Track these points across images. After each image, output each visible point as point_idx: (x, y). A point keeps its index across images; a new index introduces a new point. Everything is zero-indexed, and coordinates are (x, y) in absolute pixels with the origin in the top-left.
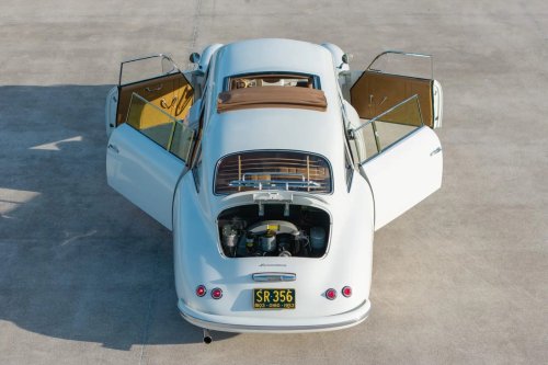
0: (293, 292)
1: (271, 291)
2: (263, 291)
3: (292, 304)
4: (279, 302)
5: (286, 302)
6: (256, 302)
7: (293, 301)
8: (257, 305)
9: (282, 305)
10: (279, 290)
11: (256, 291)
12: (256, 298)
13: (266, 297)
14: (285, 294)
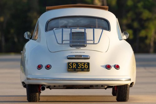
0: (88, 64)
1: (77, 63)
2: (73, 63)
3: (88, 69)
4: (81, 68)
5: (85, 68)
6: (69, 68)
7: (89, 68)
8: (69, 70)
9: (83, 70)
10: (81, 63)
11: (69, 63)
12: (69, 66)
13: (74, 66)
14: (84, 65)
